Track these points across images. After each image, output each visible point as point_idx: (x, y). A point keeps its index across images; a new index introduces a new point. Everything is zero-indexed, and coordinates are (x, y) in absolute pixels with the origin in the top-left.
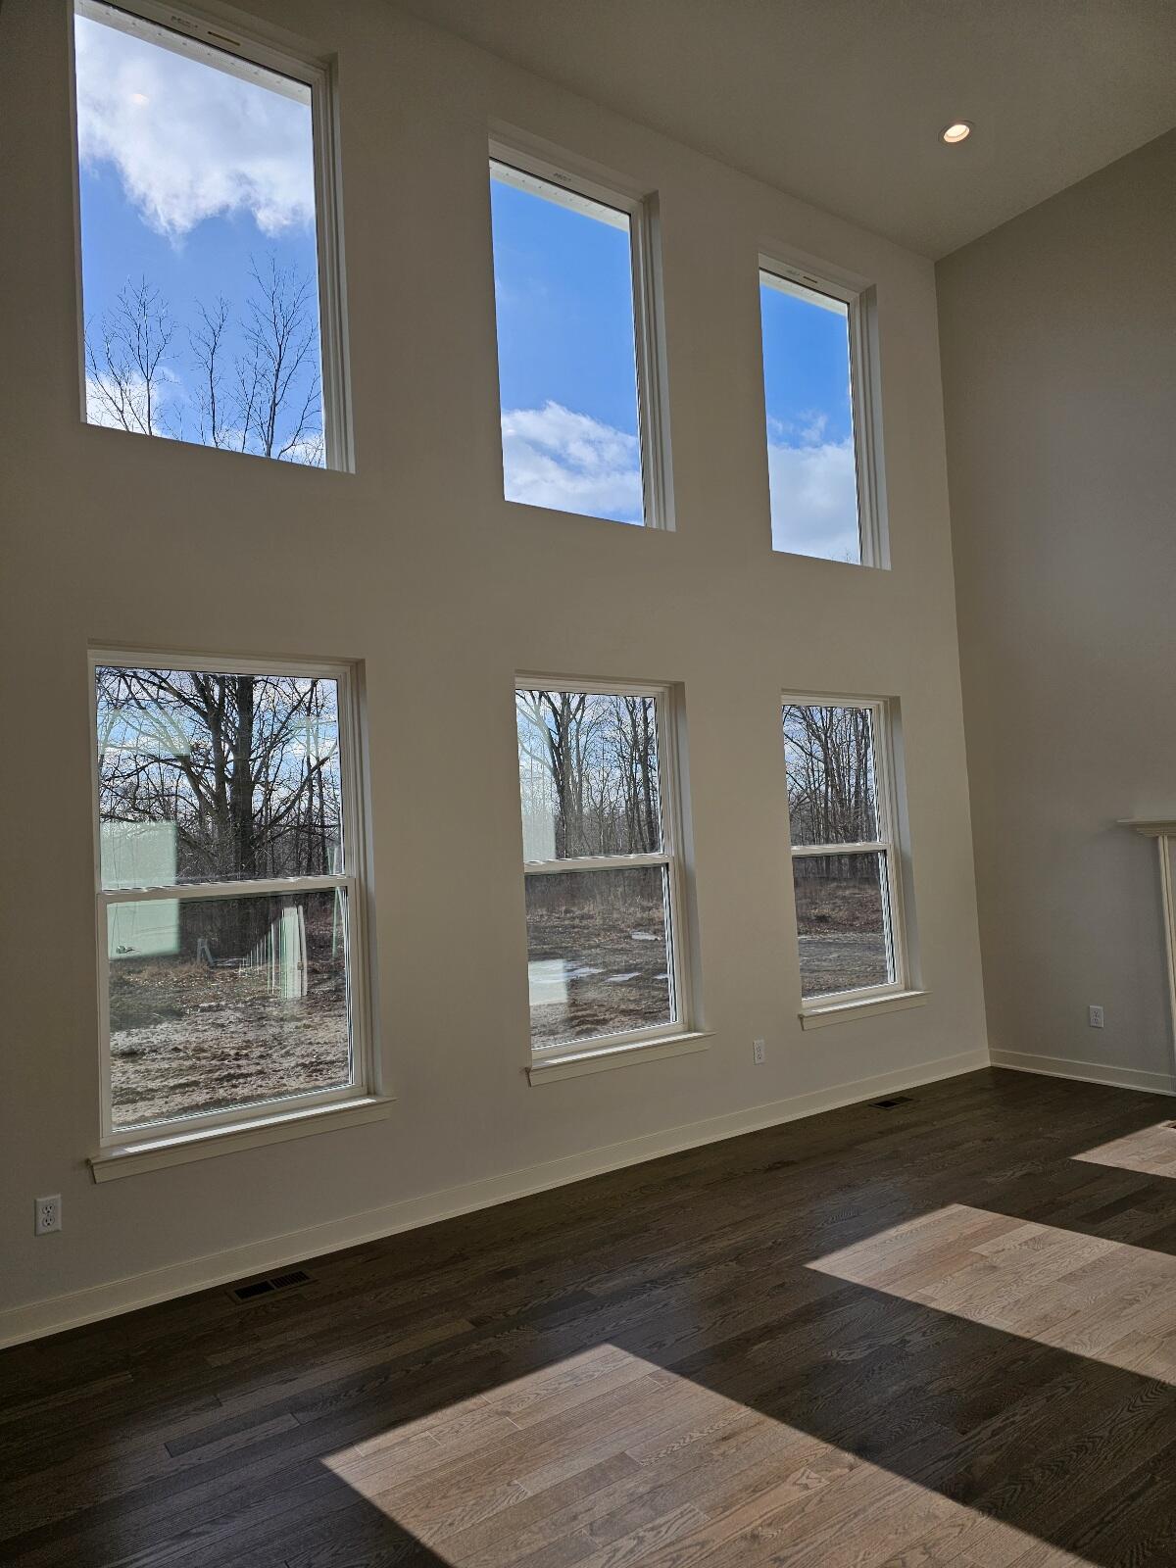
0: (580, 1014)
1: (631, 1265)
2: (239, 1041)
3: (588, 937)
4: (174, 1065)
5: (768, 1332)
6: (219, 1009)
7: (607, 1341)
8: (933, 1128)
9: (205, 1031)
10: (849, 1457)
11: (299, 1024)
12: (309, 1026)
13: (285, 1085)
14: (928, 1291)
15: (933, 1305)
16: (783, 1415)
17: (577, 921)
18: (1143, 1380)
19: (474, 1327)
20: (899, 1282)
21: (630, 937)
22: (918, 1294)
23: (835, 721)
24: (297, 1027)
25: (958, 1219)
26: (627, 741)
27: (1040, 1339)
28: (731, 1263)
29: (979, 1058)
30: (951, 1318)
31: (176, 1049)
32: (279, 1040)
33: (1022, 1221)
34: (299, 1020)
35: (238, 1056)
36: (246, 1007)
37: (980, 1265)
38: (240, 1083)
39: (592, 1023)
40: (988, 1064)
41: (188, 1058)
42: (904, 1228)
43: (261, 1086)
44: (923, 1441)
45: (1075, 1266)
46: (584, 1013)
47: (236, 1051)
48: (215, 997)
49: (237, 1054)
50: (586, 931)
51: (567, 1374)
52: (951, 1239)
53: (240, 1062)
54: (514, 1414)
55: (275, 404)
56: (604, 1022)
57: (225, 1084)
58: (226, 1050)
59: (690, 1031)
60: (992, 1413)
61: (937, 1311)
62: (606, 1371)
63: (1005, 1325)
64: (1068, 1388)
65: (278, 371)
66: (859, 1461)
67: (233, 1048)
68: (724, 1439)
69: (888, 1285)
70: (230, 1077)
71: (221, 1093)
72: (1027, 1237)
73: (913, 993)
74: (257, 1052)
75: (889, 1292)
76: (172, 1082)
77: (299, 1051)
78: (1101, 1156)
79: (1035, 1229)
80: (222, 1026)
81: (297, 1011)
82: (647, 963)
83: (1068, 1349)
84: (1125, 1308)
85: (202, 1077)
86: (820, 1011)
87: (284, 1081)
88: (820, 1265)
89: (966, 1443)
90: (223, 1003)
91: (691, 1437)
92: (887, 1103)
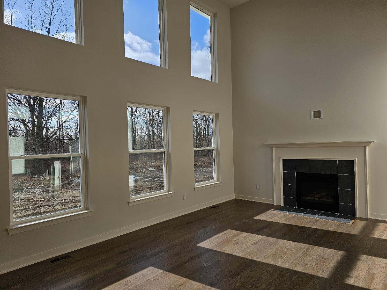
0: (136, 188)
1: (155, 248)
2: (41, 197)
3: (137, 170)
4: (22, 203)
5: (189, 261)
6: (34, 188)
7: (150, 266)
8: (223, 213)
9: (31, 194)
10: (208, 287)
11: (58, 192)
12: (62, 193)
13: (55, 208)
14: (224, 249)
15: (225, 252)
16: (193, 279)
17: (134, 166)
18: (269, 265)
19: (116, 265)
20: (218, 247)
21: (148, 169)
22: (221, 250)
23: (199, 118)
24: (58, 193)
25: (229, 233)
26: (148, 121)
27: (248, 258)
28: (179, 246)
29: (232, 197)
30: (229, 255)
31: (22, 199)
32: (53, 197)
33: (243, 232)
34: (58, 191)
35: (41, 201)
36: (42, 188)
37: (235, 242)
38: (42, 208)
39: (139, 191)
40: (234, 198)
41: (26, 202)
42: (218, 235)
43: (48, 209)
44: (224, 282)
45: (255, 241)
46: (137, 188)
47: (40, 200)
48: (33, 185)
49: (41, 200)
50: (137, 168)
51: (141, 274)
52: (228, 237)
53: (41, 203)
54: (129, 285)
55: (50, 22)
56: (143, 190)
57: (38, 208)
58: (37, 199)
59: (168, 192)
60: (239, 274)
61: (226, 253)
62: (151, 273)
63: (240, 255)
64: (254, 268)
65: (51, 13)
66: (211, 287)
67: (39, 199)
68: (180, 285)
69: (215, 248)
70: (39, 207)
71: (37, 211)
72: (244, 236)
73: (219, 182)
74: (46, 200)
75: (216, 250)
76: (21, 208)
77: (59, 199)
78: (259, 217)
79: (246, 234)
80: (35, 193)
81: (58, 189)
82: (153, 176)
83: (254, 259)
84: (265, 250)
85: (31, 206)
86: (199, 186)
87: (55, 207)
88: (200, 245)
89: (234, 281)
90: (35, 187)
91: (172, 286)
92: (213, 207)
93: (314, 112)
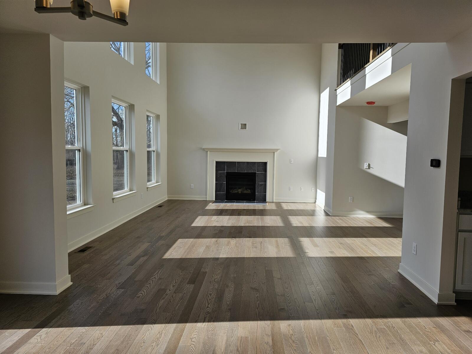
14: (214, 225)
15: (217, 226)
25: (203, 218)
33: (212, 216)
40: (167, 199)
42: (197, 220)
52: (206, 220)
63: (229, 225)
69: (207, 225)
72: (216, 217)
73: (158, 184)
78: (209, 208)
92: (159, 206)
93: (241, 124)
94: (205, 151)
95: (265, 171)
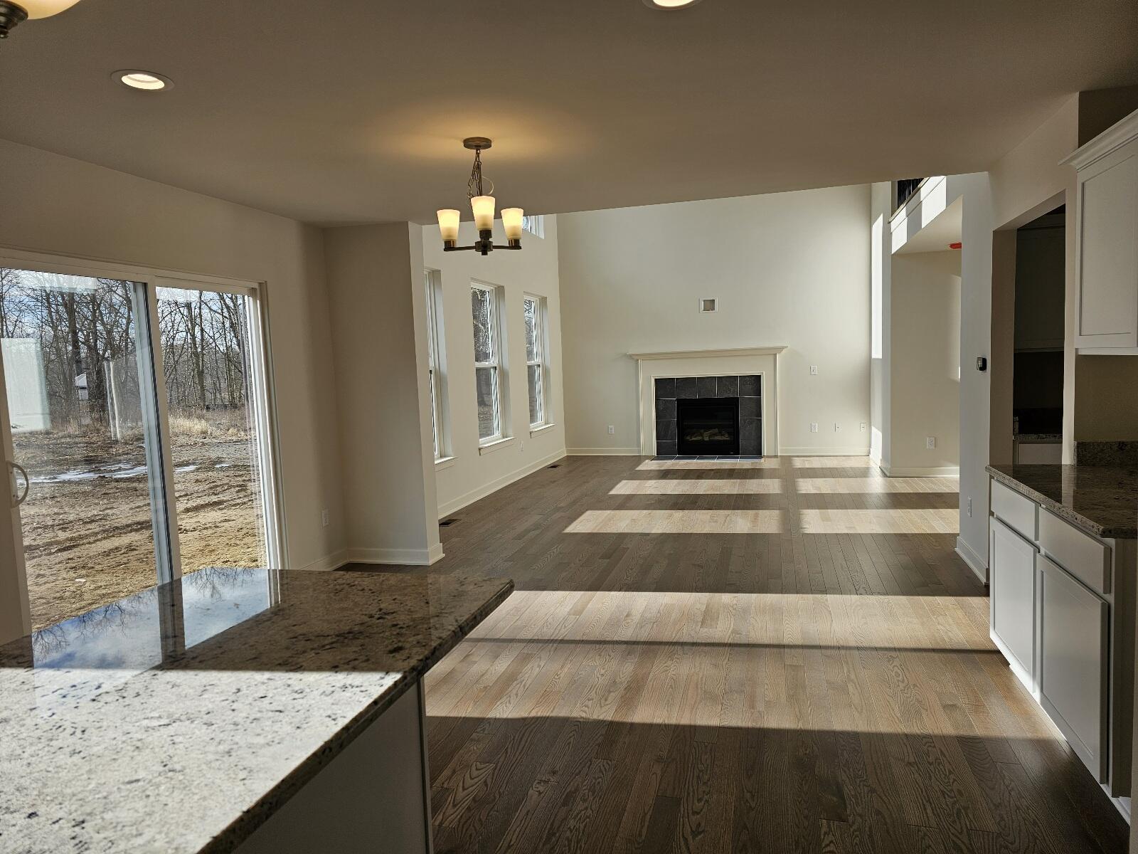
29: (562, 453)
33: (647, 480)
37: (652, 487)
40: (566, 455)
52: (636, 485)
78: (643, 468)
93: (704, 301)
94: (634, 359)
95: (758, 392)
